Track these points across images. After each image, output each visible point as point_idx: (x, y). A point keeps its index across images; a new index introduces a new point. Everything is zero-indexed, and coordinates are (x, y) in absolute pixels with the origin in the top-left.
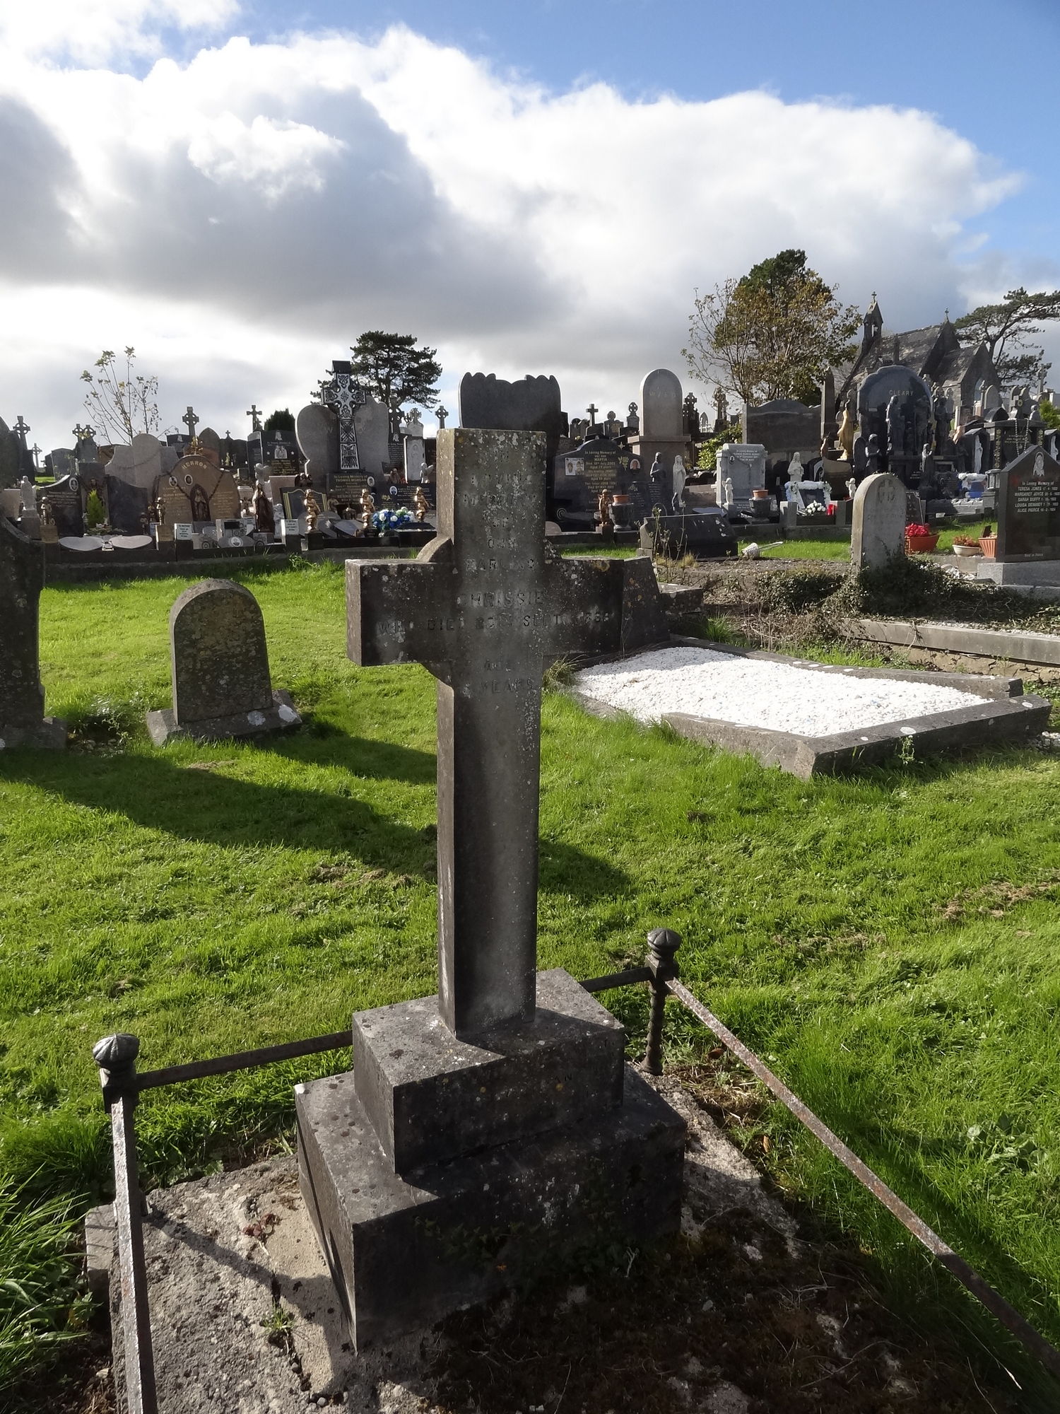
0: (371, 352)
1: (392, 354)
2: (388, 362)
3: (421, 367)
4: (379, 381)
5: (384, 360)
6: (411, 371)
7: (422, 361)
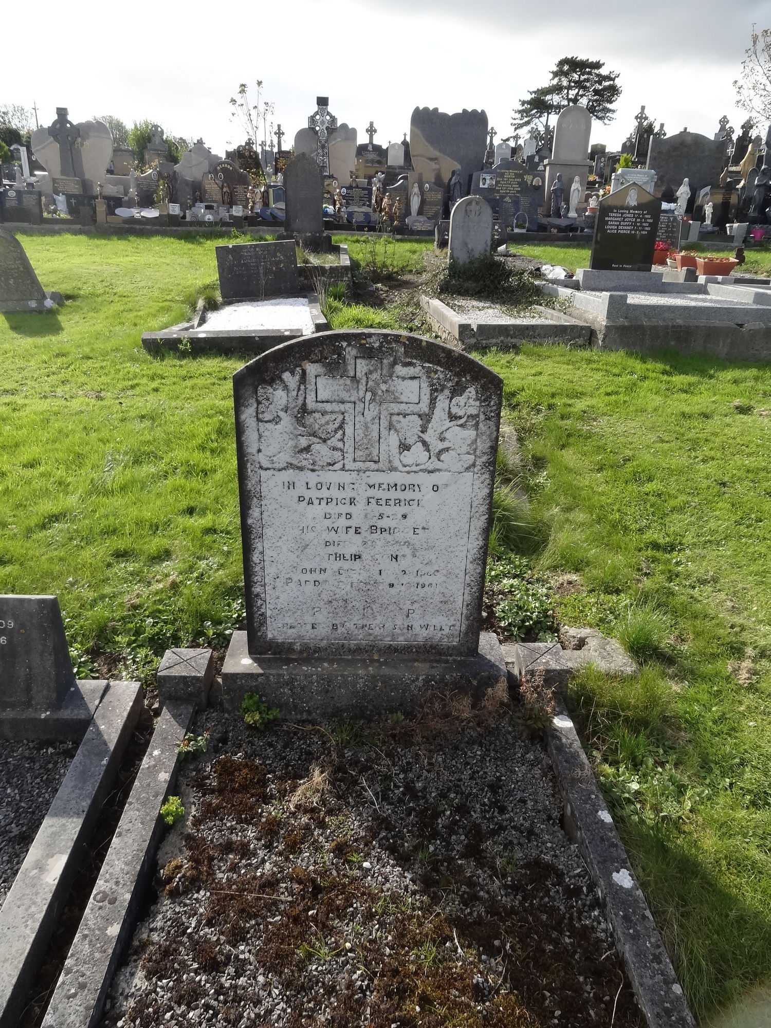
0: (566, 74)
1: (582, 78)
2: (579, 84)
3: (606, 89)
4: (569, 100)
5: (575, 82)
6: (596, 92)
7: (607, 83)
